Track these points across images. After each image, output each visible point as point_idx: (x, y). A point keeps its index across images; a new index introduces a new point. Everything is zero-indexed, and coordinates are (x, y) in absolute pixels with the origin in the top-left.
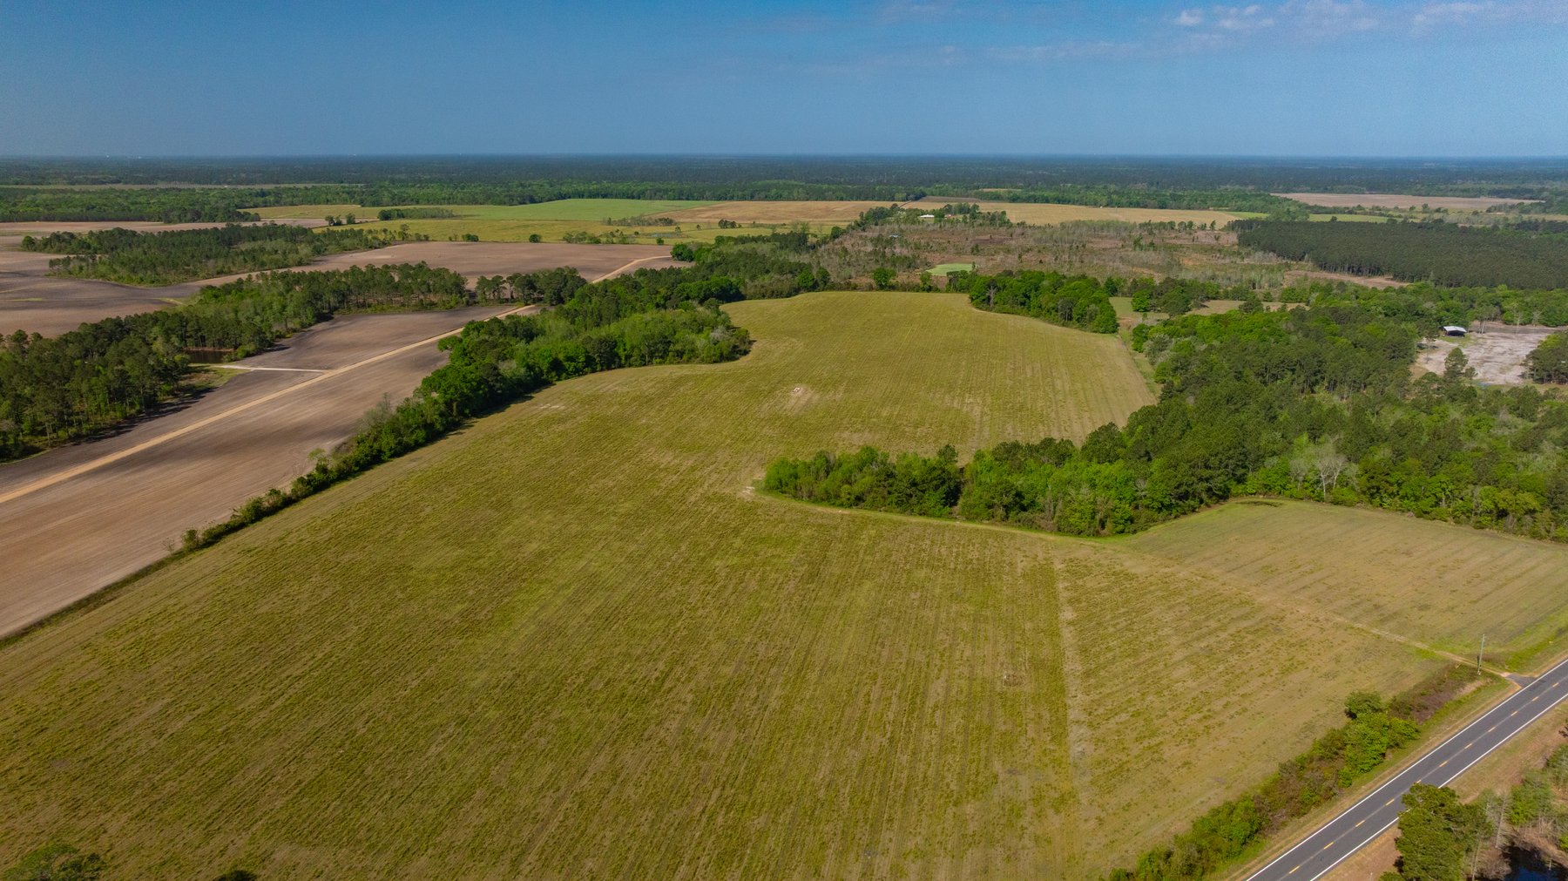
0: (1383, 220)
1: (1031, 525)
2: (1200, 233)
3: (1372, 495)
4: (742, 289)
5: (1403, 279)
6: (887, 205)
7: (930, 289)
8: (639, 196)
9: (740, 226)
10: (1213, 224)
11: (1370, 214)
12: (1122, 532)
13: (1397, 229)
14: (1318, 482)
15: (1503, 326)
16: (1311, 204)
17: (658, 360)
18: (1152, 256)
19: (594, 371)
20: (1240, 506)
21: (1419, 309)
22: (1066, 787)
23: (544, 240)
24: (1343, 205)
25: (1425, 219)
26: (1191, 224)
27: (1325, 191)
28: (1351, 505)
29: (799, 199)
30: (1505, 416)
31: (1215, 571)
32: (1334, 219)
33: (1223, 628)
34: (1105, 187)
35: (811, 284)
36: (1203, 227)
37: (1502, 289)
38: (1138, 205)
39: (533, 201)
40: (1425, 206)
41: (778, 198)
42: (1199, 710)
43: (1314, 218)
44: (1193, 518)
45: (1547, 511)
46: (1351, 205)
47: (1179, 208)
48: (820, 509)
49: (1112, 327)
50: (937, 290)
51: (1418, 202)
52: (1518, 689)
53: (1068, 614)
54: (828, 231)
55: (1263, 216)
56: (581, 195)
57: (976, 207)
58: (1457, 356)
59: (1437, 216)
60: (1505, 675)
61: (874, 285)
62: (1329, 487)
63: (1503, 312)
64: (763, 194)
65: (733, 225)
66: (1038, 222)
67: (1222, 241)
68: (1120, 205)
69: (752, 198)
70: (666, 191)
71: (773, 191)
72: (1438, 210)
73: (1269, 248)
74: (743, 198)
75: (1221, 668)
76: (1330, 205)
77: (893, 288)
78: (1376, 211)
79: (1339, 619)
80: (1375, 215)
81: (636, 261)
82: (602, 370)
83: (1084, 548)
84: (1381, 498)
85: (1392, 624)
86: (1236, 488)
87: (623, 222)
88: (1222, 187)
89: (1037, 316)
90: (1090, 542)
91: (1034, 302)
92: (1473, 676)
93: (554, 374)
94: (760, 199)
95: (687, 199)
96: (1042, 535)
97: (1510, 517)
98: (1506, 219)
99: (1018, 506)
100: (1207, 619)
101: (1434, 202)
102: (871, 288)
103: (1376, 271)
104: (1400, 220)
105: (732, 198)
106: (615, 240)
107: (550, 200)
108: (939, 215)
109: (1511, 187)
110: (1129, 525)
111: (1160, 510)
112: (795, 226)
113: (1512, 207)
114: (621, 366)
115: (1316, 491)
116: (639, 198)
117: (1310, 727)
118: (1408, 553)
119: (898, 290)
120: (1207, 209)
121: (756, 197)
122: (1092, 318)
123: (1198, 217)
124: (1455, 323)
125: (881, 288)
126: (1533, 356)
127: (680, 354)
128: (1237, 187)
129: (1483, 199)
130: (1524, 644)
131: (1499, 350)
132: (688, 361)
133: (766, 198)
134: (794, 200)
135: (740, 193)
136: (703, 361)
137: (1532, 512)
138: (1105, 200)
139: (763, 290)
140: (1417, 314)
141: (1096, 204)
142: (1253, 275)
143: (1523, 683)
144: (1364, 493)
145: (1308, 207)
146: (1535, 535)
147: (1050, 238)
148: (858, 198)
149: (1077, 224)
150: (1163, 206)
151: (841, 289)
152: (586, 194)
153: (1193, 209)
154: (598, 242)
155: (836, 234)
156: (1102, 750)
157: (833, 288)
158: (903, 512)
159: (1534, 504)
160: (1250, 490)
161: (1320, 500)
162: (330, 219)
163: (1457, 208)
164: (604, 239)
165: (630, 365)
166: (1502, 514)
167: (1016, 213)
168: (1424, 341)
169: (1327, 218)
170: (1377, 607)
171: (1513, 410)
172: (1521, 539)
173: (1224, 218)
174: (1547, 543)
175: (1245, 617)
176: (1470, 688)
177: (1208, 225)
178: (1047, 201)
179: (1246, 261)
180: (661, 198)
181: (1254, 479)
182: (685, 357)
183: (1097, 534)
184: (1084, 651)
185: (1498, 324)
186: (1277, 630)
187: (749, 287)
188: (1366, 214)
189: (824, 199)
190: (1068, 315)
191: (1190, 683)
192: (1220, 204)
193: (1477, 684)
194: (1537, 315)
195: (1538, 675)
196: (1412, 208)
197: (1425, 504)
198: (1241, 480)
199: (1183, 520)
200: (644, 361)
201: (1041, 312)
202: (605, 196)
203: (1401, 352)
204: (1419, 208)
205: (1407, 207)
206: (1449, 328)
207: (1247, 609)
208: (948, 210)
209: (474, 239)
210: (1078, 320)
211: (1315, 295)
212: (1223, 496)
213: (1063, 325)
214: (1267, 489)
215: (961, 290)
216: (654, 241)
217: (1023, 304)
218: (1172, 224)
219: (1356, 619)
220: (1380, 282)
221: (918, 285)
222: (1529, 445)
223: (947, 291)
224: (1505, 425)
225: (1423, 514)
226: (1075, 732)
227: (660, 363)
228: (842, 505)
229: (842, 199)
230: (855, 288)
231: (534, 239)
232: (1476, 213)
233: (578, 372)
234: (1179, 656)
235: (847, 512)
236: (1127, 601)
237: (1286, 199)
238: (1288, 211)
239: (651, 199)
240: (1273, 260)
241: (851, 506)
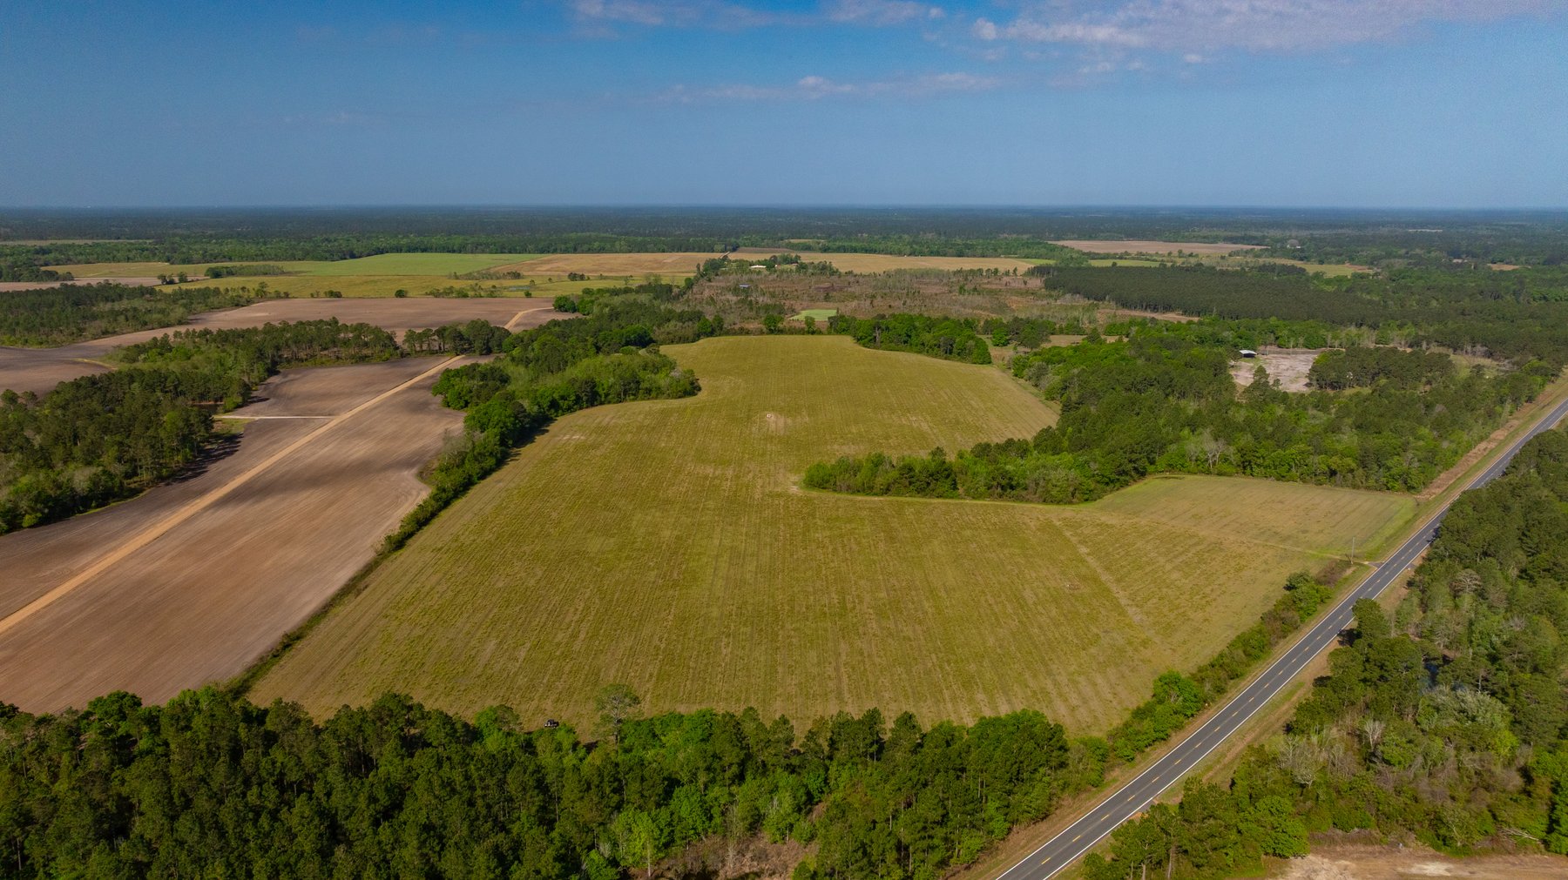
0: (1156, 265)
1: (1019, 499)
2: (1006, 279)
3: (1244, 468)
4: (652, 336)
5: (1191, 314)
6: (717, 256)
7: (813, 333)
8: (461, 250)
9: (589, 279)
10: (1015, 270)
11: (1138, 259)
12: (1087, 500)
13: (1165, 272)
14: (1207, 460)
15: (1279, 349)
16: (1086, 250)
17: (632, 397)
18: (978, 299)
19: (581, 408)
20: (1157, 481)
21: (1220, 337)
22: (1144, 636)
23: (410, 294)
24: (1112, 252)
25: (1183, 263)
26: (996, 271)
27: (1090, 238)
28: (1231, 476)
29: (621, 251)
30: (1312, 412)
31: (1164, 520)
32: (1114, 264)
33: (1187, 551)
34: (900, 238)
35: (709, 330)
36: (1007, 273)
37: (1273, 320)
38: (938, 254)
39: (353, 256)
40: (1180, 252)
41: (601, 250)
42: (1198, 594)
43: (1096, 263)
44: (1129, 489)
45: (1361, 469)
46: (1120, 251)
47: (974, 256)
48: (859, 498)
49: (987, 360)
50: (820, 333)
51: (1174, 248)
52: (1376, 570)
53: (1083, 550)
54: (682, 284)
55: (1052, 262)
56: (398, 250)
57: (799, 257)
58: (1261, 371)
59: (1193, 261)
60: (1366, 563)
61: (765, 330)
62: (1214, 464)
63: (1277, 338)
64: (586, 247)
65: (582, 277)
66: (865, 271)
67: (1028, 286)
68: (922, 254)
69: (575, 251)
70: (487, 245)
71: (596, 245)
72: (1191, 255)
73: (1076, 291)
74: (566, 251)
75: (1198, 572)
76: (1101, 252)
77: (781, 332)
78: (1140, 256)
79: (1256, 541)
80: (1142, 259)
81: (520, 314)
82: (587, 407)
83: (1068, 511)
84: (1251, 469)
85: (1290, 542)
86: (1151, 468)
87: (469, 276)
88: (1002, 236)
89: (919, 352)
90: (1068, 507)
91: (914, 340)
92: (1348, 564)
93: (553, 411)
94: (583, 252)
95: (510, 252)
96: (1032, 505)
97: (1338, 475)
98: (1247, 262)
99: (1007, 487)
100: (1174, 546)
101: (1187, 248)
102: (762, 333)
103: (1168, 308)
104: (1169, 264)
105: (555, 251)
106: (482, 294)
107: (369, 255)
108: (770, 265)
109: (1239, 235)
110: (1089, 496)
111: (1107, 484)
112: (647, 277)
113: (1247, 252)
114: (602, 403)
115: (1204, 467)
116: (460, 252)
117: (1267, 598)
118: (1281, 502)
119: (786, 334)
120: (999, 256)
121: (579, 250)
122: (971, 353)
123: (1003, 264)
124: (1246, 348)
125: (771, 332)
126: (1313, 370)
127: (649, 391)
128: (1014, 236)
129: (1220, 245)
130: (1372, 546)
131: (1283, 367)
132: (656, 398)
133: (590, 251)
134: (616, 252)
135: (563, 247)
136: (669, 397)
137: (1352, 471)
138: (908, 249)
139: (671, 336)
140: (1218, 341)
141: (900, 253)
142: (1076, 314)
143: (1376, 565)
144: (1239, 466)
145: (1084, 254)
146: (1355, 487)
147: (885, 285)
148: (679, 250)
149: (899, 272)
150: (960, 255)
151: (735, 334)
152: (404, 249)
153: (986, 256)
154: (466, 296)
155: (690, 284)
156: (1152, 617)
157: (728, 333)
158: (924, 496)
159: (1354, 465)
160: (1160, 469)
161: (1209, 473)
162: (163, 278)
163: (1207, 253)
164: (471, 293)
165: (609, 403)
166: (1333, 473)
167: (841, 262)
168: (1233, 363)
169: (1108, 263)
170: (1276, 533)
171: (1316, 407)
172: (1347, 489)
173: (1024, 265)
174: (1362, 491)
175: (1197, 544)
176: (1349, 572)
177: (1011, 271)
178: (855, 250)
179: (1059, 302)
180: (483, 252)
181: (1161, 461)
182: (654, 394)
183: (1071, 503)
184: (1107, 569)
185: (1274, 348)
186: (1221, 550)
187: (657, 334)
188: (1133, 259)
189: (647, 251)
190: (949, 350)
191: (1183, 581)
192: (1009, 252)
193: (1353, 569)
194: (1301, 340)
195: (1386, 560)
196: (1170, 254)
197: (1283, 470)
198: (1152, 462)
199: (1123, 491)
200: (620, 399)
201: (923, 348)
202: (424, 250)
203: (1219, 370)
204: (1175, 253)
205: (1166, 253)
206: (1244, 352)
207: (1196, 540)
208: (774, 260)
209: (338, 295)
210: (959, 354)
211: (1134, 329)
212: (1142, 474)
213: (946, 359)
214: (1171, 467)
215: (843, 331)
216: (522, 294)
217: (905, 342)
218: (980, 270)
219: (1266, 540)
220: (1173, 317)
221: (803, 329)
222: (1334, 428)
223: (829, 333)
224: (1314, 417)
225: (1281, 478)
226: (1131, 611)
227: (633, 400)
228: (876, 494)
229: (663, 251)
230: (748, 333)
231: (400, 294)
232: (1223, 258)
233: (570, 409)
234: (1169, 567)
235: (881, 498)
236: (1117, 540)
237: (1063, 247)
238: (1072, 258)
239: (472, 253)
240: (1081, 301)
241: (882, 495)
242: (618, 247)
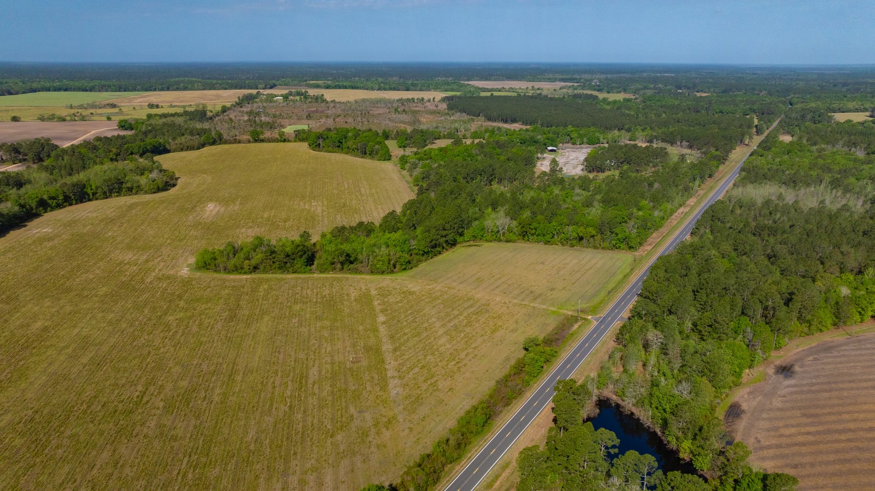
0: (515, 94)
1: (356, 271)
2: (428, 104)
3: (524, 236)
4: (167, 146)
5: (526, 124)
6: (254, 92)
7: (284, 141)
8: (91, 89)
9: (162, 107)
10: (434, 98)
11: (509, 91)
12: (405, 269)
13: (521, 99)
14: (498, 232)
15: (572, 146)
16: (481, 87)
17: (116, 194)
18: (404, 117)
19: (71, 205)
20: (463, 248)
21: (535, 139)
22: (391, 414)
23: (22, 119)
24: (496, 87)
25: (533, 93)
26: (423, 99)
27: (487, 80)
28: (514, 242)
30: (578, 191)
31: (454, 284)
32: (492, 94)
33: (461, 314)
34: (376, 80)
35: (211, 141)
36: (429, 101)
37: (570, 128)
38: (394, 89)
39: (10, 93)
40: (533, 87)
41: (185, 89)
42: (454, 359)
43: (483, 94)
44: (440, 257)
45: (599, 235)
46: (500, 87)
47: (416, 90)
48: (232, 277)
49: (388, 157)
50: (289, 141)
51: (530, 85)
52: (595, 323)
53: (381, 318)
54: (219, 108)
55: (458, 94)
56: (48, 90)
57: (306, 92)
58: (554, 162)
59: (538, 92)
60: (590, 317)
61: (251, 140)
62: (504, 233)
63: (571, 139)
64: (175, 87)
65: (157, 106)
66: (343, 100)
67: (439, 108)
68: (385, 89)
69: (168, 89)
70: (109, 86)
71: (182, 85)
72: (539, 89)
73: (463, 111)
74: (162, 90)
75: (462, 335)
76: (490, 87)
77: (262, 141)
78: (511, 90)
79: (515, 301)
80: (511, 92)
81: (93, 132)
83: (387, 281)
84: (528, 237)
85: (539, 300)
86: (460, 239)
87: (81, 107)
88: (437, 79)
89: (347, 153)
90: (388, 277)
91: (344, 145)
92: (576, 319)
93: (41, 209)
94: (173, 90)
95: (125, 91)
96: (363, 276)
97: (584, 240)
98: (568, 93)
99: (348, 262)
100: (453, 310)
101: (537, 85)
102: (249, 142)
103: (514, 121)
104: (522, 94)
105: (155, 90)
106: (76, 118)
107: (24, 93)
108: (286, 97)
109: (568, 77)
110: (408, 265)
111: (423, 255)
112: (198, 105)
113: (570, 87)
114: (90, 200)
115: (498, 236)
116: (91, 91)
117: (507, 359)
118: (543, 263)
119: (266, 142)
120: (430, 90)
121: (171, 89)
122: (377, 153)
123: (427, 95)
124: (552, 146)
125: (256, 141)
126: (586, 160)
127: (130, 190)
128: (444, 78)
129: (557, 83)
130: (596, 300)
131: (571, 158)
132: (136, 194)
133: (177, 89)
134: (196, 90)
135: (160, 87)
136: (146, 193)
137: (593, 236)
138: (377, 87)
139: (181, 146)
140: (535, 142)
141: (372, 89)
142: (456, 125)
143: (597, 320)
144: (520, 235)
145: (479, 88)
146: (595, 247)
147: (349, 109)
148: (236, 88)
149: (364, 100)
150: (407, 90)
151: (230, 143)
152: (51, 89)
153: (423, 91)
154: (64, 120)
155: (224, 110)
156: (407, 390)
157: (226, 142)
158: (283, 273)
159: (594, 233)
160: (466, 239)
161: (500, 241)
163: (547, 88)
164: (68, 118)
165: (97, 199)
166: (581, 239)
167: (329, 95)
168: (539, 155)
169: (489, 94)
170: (532, 292)
171: (581, 187)
172: (590, 250)
173: (439, 95)
174: (600, 251)
175: (471, 306)
176: (576, 326)
177: (432, 99)
178: (346, 88)
179: (452, 118)
180: (107, 91)
181: (468, 233)
182: (134, 191)
183: (392, 272)
184: (392, 337)
185: (569, 145)
186: (487, 311)
187: (172, 145)
188: (506, 91)
189: (215, 89)
190: (364, 152)
191: (448, 346)
192: (437, 88)
193: (579, 323)
194: (585, 140)
195: (602, 315)
196: (527, 88)
197: (548, 237)
198: (461, 235)
199: (435, 259)
200: (106, 196)
201: (349, 151)
202: (66, 90)
203: (530, 162)
204: (530, 88)
205: (525, 88)
206: (550, 148)
207: (472, 302)
208: (291, 94)
210: (370, 154)
211: (487, 134)
212: (453, 244)
213: (362, 157)
214: (475, 238)
215: (303, 140)
216: (105, 119)
217: (339, 147)
218: (413, 99)
219: (523, 300)
220: (516, 126)
221: (277, 139)
222: (588, 204)
223: (295, 141)
224: (578, 195)
225: (547, 243)
226: (392, 383)
227: (117, 196)
228: (245, 273)
229: (226, 89)
230: (240, 142)
231: (15, 119)
232: (555, 90)
233: (59, 206)
234: (440, 332)
235: (249, 276)
236: (412, 306)
237: (468, 85)
238: (470, 91)
239: (99, 91)
240: (465, 117)
241: (251, 273)
242: (196, 87)
